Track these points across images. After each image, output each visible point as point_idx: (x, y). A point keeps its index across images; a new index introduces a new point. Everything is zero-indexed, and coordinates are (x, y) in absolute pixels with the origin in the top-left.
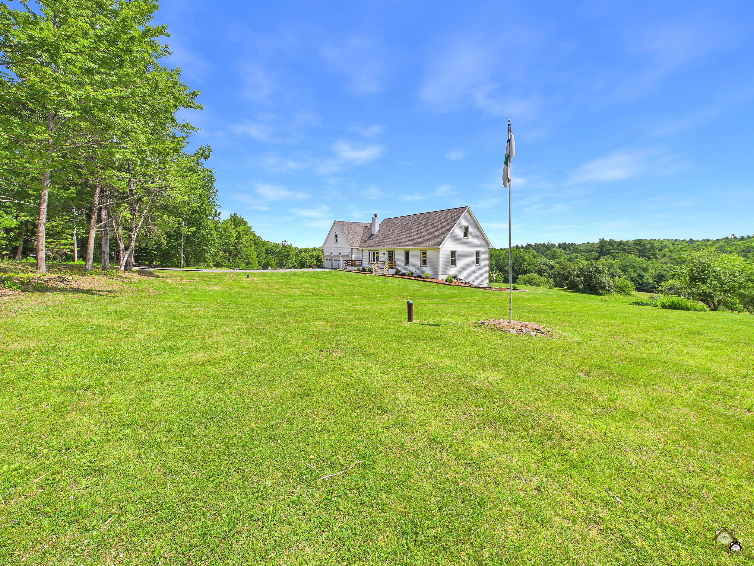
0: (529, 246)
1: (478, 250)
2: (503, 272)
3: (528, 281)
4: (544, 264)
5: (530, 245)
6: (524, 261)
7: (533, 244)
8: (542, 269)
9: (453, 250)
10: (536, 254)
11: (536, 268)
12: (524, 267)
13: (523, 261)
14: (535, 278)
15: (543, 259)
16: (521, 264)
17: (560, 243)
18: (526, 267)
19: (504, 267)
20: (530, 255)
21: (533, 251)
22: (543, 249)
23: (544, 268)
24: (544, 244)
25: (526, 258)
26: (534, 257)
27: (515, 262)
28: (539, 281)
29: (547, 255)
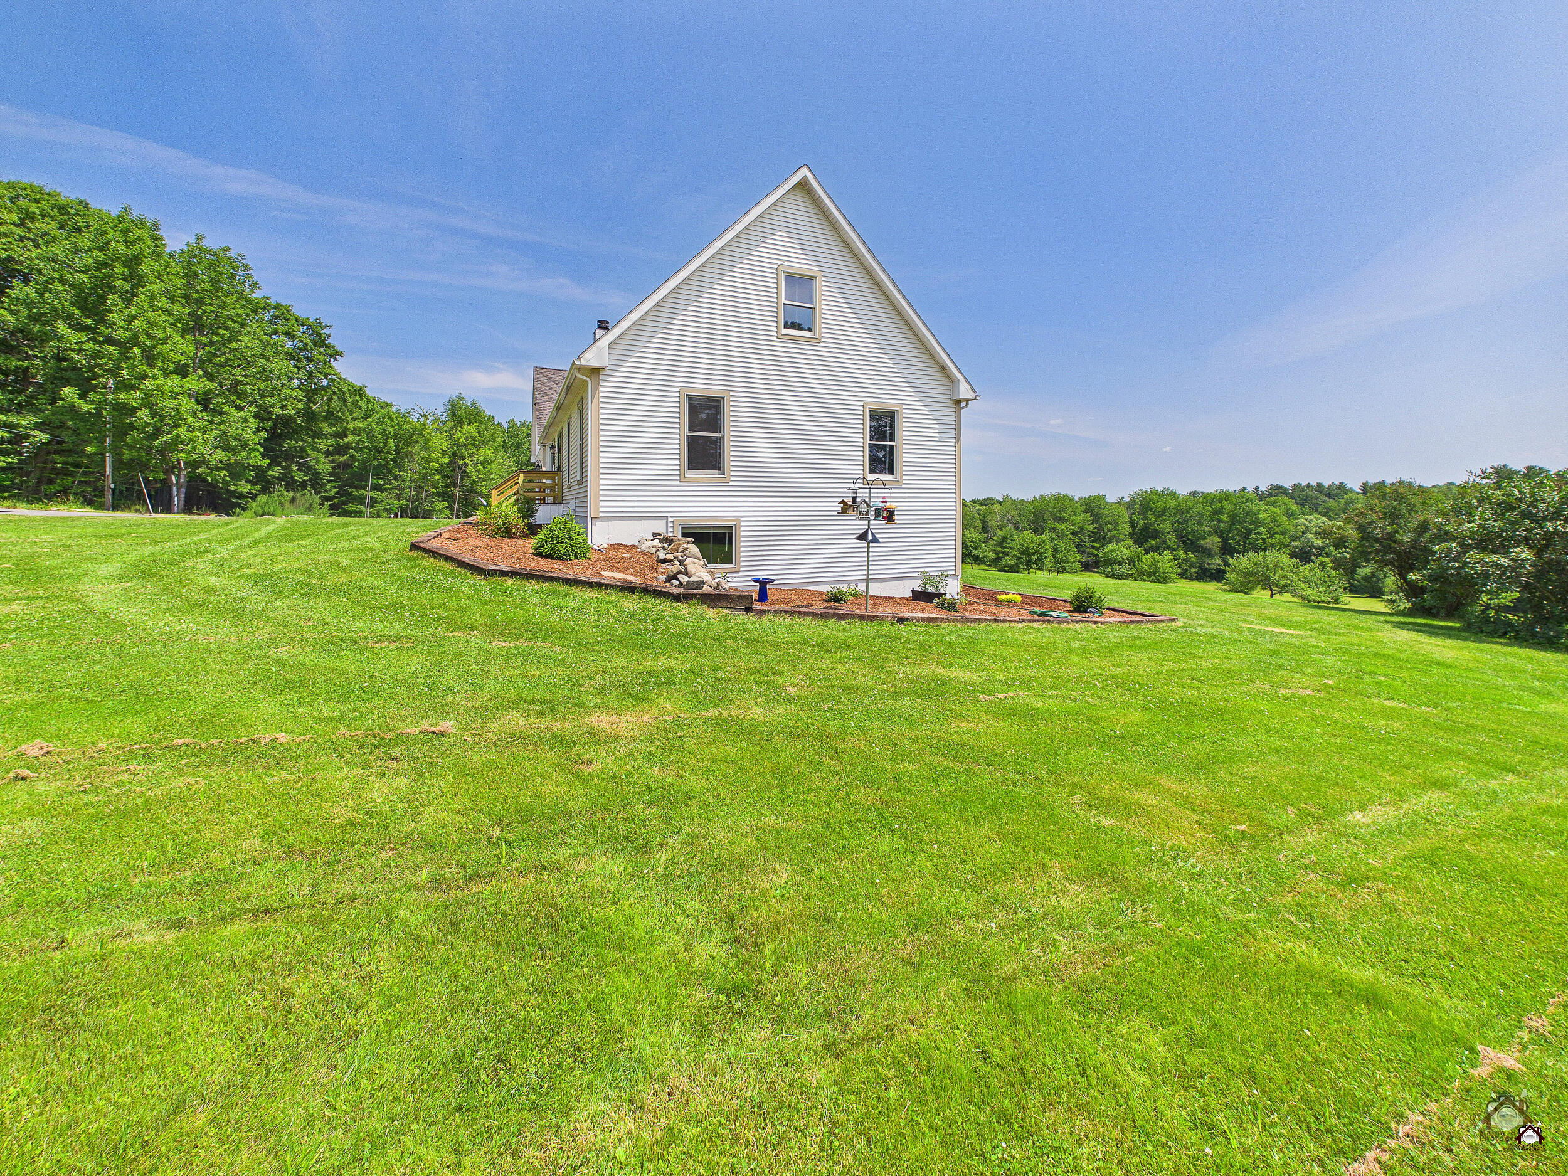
0: (1277, 490)
1: (884, 402)
2: (1198, 551)
3: (1252, 574)
4: (1316, 533)
5: (1278, 487)
6: (1258, 523)
7: (1288, 485)
8: (1312, 546)
9: (706, 388)
10: (1294, 507)
11: (1294, 544)
12: (1256, 540)
13: (1252, 523)
14: (1276, 567)
15: (1318, 520)
16: (1249, 532)
17: (1365, 485)
18: (1264, 540)
19: (1199, 539)
20: (1277, 510)
21: (1287, 500)
22: (1317, 498)
23: (1318, 542)
24: (1319, 485)
25: (1262, 516)
26: (1290, 515)
27: (1230, 527)
28: (1290, 575)
29: (1328, 510)
